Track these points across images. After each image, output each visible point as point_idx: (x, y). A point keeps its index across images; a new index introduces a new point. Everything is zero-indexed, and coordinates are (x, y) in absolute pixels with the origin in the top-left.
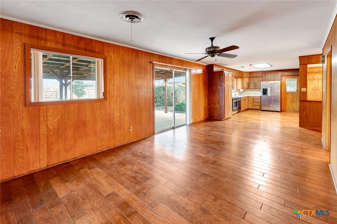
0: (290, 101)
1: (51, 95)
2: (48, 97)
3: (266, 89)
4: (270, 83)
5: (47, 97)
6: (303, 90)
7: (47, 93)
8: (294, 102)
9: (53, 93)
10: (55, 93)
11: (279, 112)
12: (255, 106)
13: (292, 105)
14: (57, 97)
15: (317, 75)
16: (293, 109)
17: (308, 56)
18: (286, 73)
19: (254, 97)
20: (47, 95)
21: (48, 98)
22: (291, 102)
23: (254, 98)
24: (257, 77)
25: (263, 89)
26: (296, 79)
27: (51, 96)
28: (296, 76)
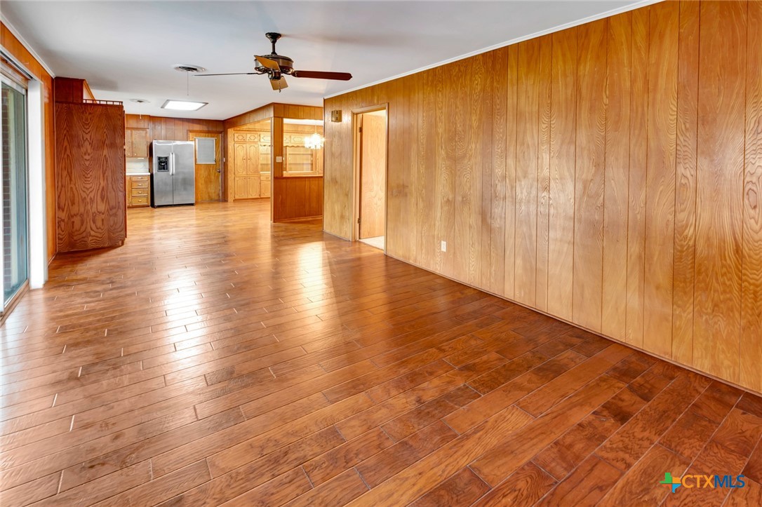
0: (203, 182)
3: (166, 158)
4: (174, 144)
6: (279, 159)
8: (211, 182)
11: (192, 204)
12: (136, 200)
13: (207, 188)
15: (249, 136)
16: (209, 196)
17: (284, 105)
18: (197, 127)
19: (133, 176)
22: (206, 182)
23: (134, 179)
24: (137, 129)
25: (159, 158)
26: (214, 139)
28: (213, 135)
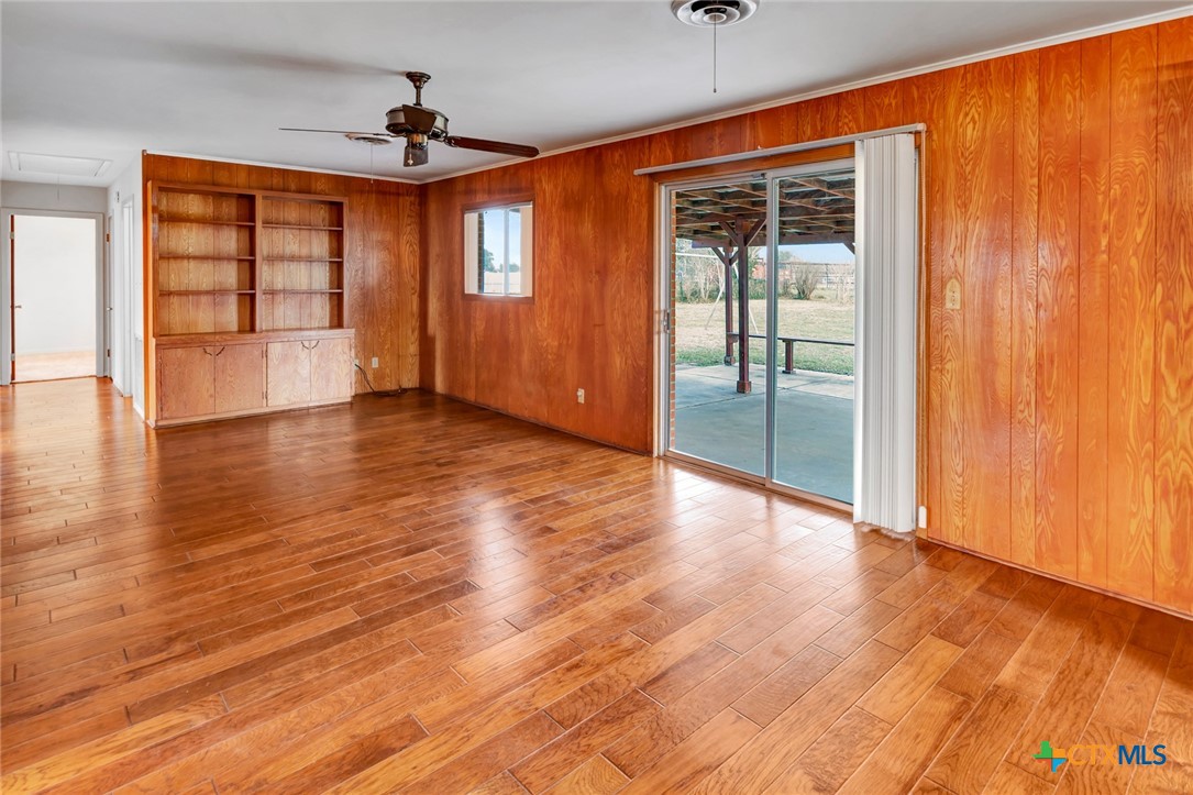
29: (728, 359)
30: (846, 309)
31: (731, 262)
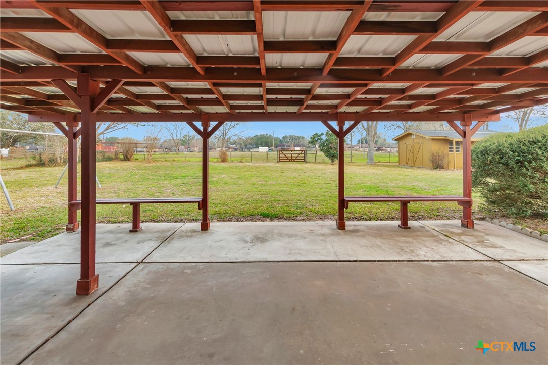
1: (297, 155)
2: (295, 158)
5: (293, 158)
7: (293, 152)
9: (299, 152)
10: (303, 152)
14: (304, 159)
20: (293, 155)
21: (294, 160)
27: (298, 158)
29: (71, 226)
30: (152, 164)
31: (75, 136)
